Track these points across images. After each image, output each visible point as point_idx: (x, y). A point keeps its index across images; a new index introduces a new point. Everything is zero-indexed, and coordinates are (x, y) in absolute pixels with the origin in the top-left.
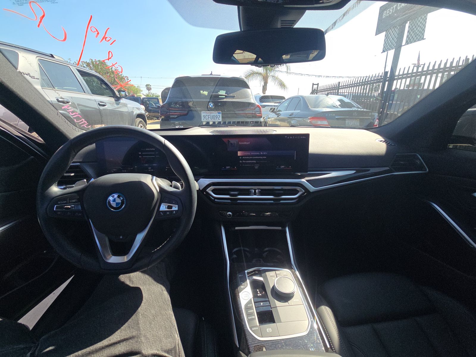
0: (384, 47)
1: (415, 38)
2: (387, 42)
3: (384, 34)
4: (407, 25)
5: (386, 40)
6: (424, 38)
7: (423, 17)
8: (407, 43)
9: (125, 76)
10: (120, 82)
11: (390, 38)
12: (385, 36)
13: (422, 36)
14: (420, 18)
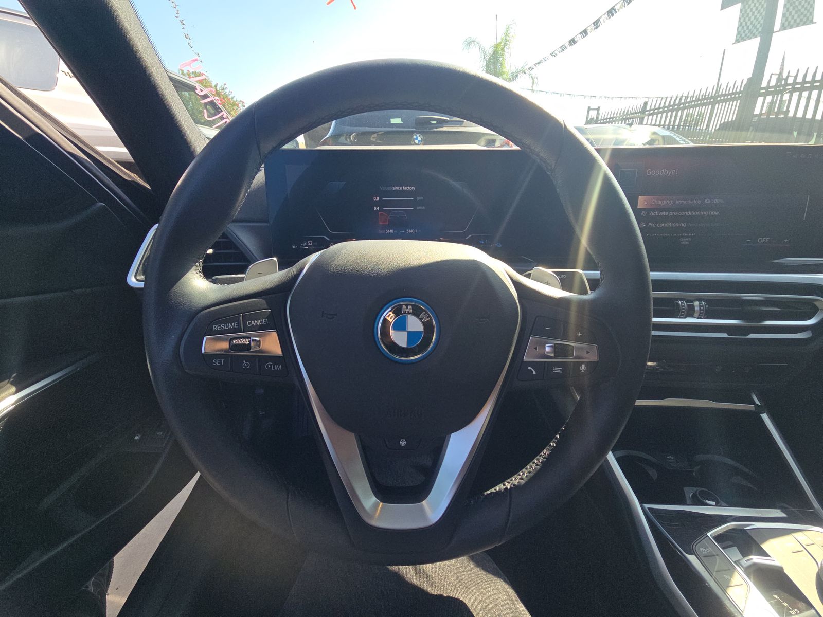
0: (739, 33)
1: (798, 20)
2: (744, 24)
5: (742, 19)
6: (814, 21)
8: (783, 28)
9: (239, 100)
10: (231, 111)
11: (750, 15)
12: (741, 11)
13: (810, 17)
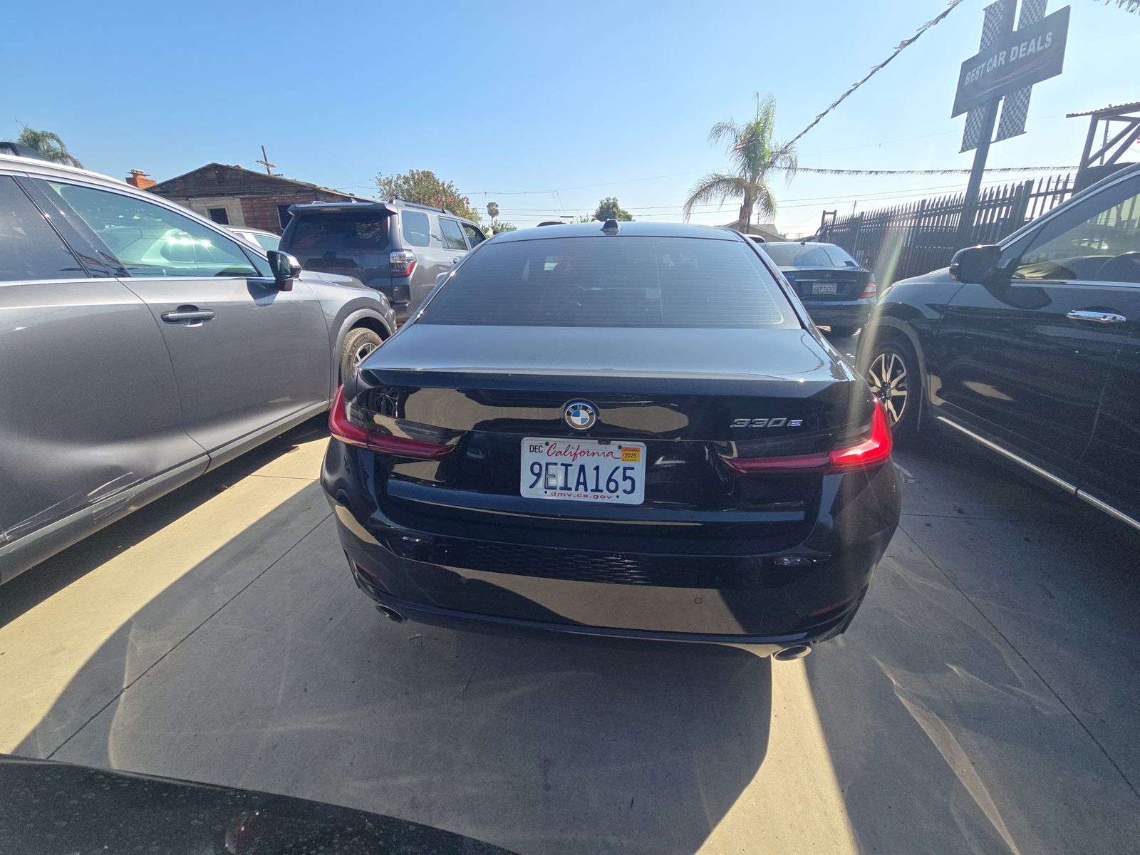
0: (964, 142)
1: (1011, 131)
2: (969, 133)
3: (965, 115)
4: (1001, 103)
5: (968, 128)
6: (1025, 131)
7: (1025, 90)
8: (999, 139)
11: (974, 125)
12: (967, 120)
13: (1022, 127)
14: (1020, 92)
